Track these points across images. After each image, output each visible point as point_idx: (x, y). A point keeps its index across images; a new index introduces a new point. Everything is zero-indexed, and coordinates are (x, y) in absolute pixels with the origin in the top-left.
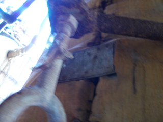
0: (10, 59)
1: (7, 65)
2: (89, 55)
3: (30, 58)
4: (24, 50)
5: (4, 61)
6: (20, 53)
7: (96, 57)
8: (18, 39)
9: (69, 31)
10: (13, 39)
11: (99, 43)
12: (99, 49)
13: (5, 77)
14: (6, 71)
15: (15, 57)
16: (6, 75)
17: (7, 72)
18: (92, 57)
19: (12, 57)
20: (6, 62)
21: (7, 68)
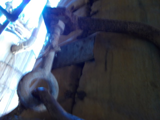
0: (14, 52)
1: (11, 58)
2: (78, 46)
3: (32, 51)
4: (26, 43)
5: (9, 55)
6: (23, 47)
7: (82, 48)
8: (19, 33)
9: (59, 32)
10: (15, 33)
11: (86, 36)
12: (84, 42)
13: (11, 69)
14: (11, 63)
15: (18, 50)
16: (11, 67)
17: (13, 65)
18: (80, 48)
19: (15, 51)
20: (11, 56)
21: (12, 61)
